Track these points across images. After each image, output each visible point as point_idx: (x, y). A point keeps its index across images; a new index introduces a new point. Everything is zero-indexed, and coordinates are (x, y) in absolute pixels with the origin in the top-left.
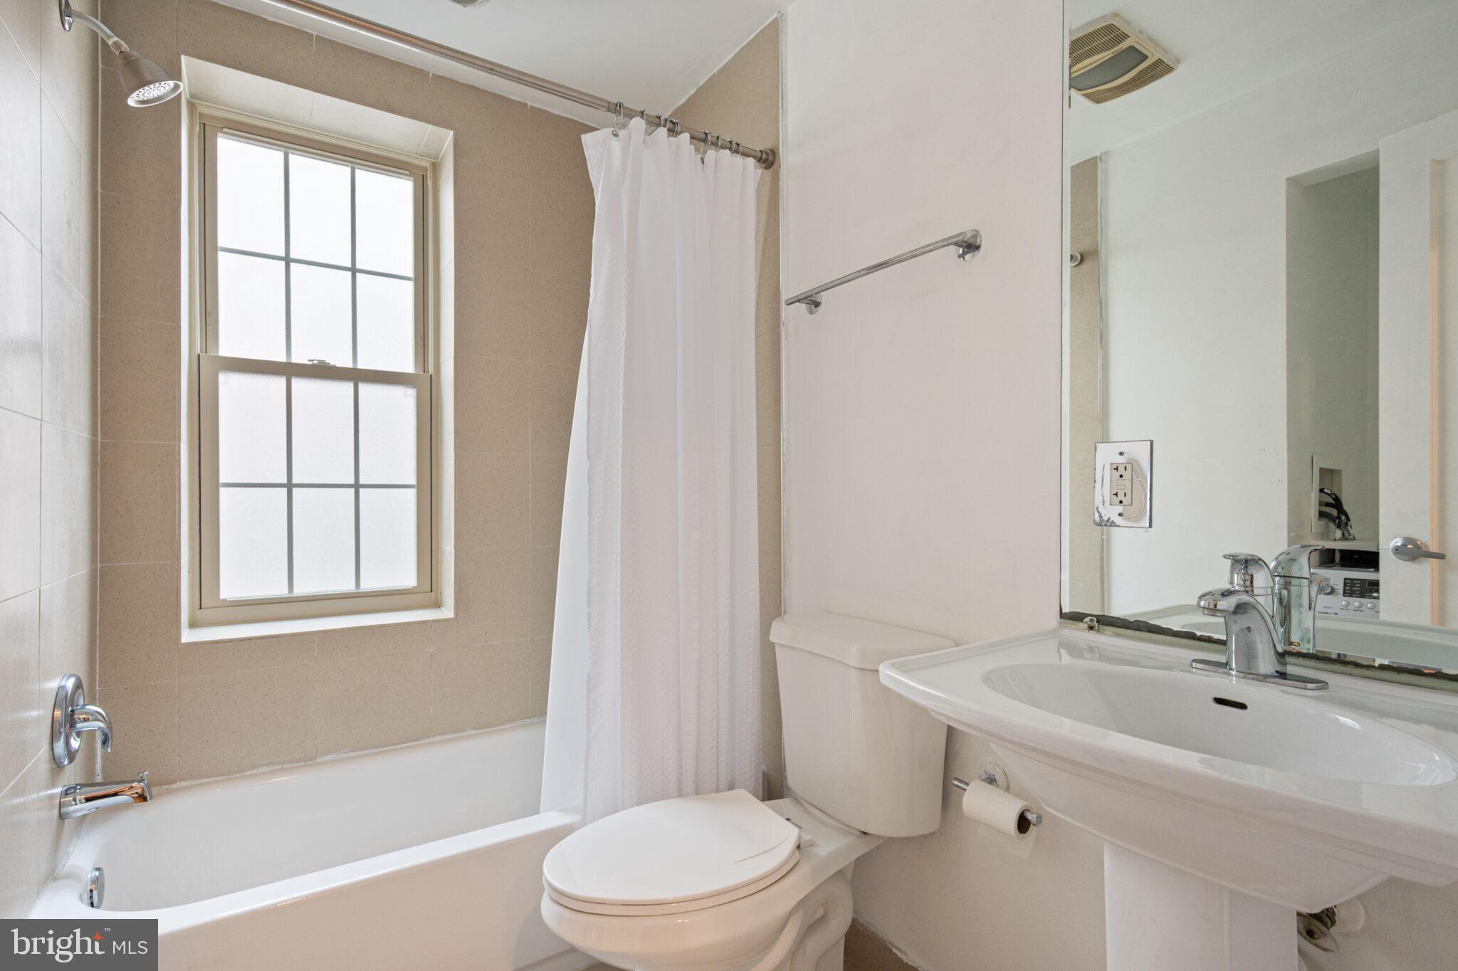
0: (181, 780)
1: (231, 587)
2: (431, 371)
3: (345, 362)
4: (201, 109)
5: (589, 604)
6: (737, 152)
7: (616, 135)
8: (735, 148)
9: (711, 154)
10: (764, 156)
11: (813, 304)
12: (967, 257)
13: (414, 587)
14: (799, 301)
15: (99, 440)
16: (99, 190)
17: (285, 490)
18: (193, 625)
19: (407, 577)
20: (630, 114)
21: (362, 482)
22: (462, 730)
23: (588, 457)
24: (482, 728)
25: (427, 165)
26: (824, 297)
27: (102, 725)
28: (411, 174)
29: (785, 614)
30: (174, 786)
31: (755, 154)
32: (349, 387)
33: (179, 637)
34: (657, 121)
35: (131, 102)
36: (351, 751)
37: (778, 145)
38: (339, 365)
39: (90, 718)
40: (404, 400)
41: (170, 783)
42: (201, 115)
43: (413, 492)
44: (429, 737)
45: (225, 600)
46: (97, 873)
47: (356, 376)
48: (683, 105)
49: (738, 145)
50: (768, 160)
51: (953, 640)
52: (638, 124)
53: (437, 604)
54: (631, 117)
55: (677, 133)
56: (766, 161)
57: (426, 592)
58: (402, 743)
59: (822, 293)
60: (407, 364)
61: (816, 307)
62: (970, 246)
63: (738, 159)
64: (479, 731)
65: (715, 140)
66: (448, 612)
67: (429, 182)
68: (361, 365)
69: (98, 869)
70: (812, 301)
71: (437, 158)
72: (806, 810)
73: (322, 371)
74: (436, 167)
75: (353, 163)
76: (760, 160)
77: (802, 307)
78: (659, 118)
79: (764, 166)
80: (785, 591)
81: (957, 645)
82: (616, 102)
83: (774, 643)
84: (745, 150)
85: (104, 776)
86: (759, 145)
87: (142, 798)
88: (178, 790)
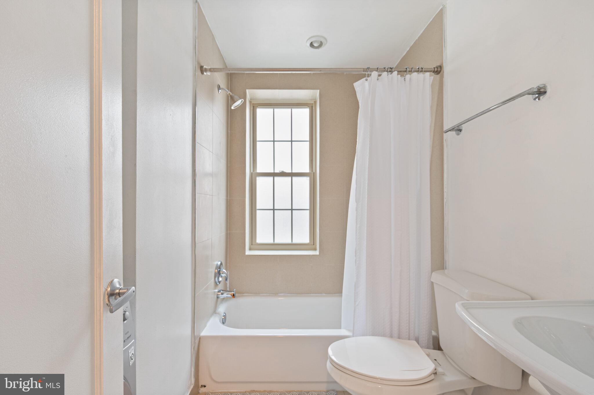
0: (246, 293)
1: (259, 240)
2: (314, 171)
3: (289, 171)
4: (253, 102)
5: (355, 256)
6: (422, 71)
7: (367, 80)
8: (421, 70)
9: (408, 77)
10: (436, 70)
11: (459, 131)
12: (541, 97)
13: (308, 243)
14: (450, 131)
15: (229, 198)
16: (229, 131)
17: (272, 211)
18: (250, 249)
19: (306, 240)
20: (372, 70)
21: (293, 208)
22: (321, 293)
23: (356, 202)
24: (327, 294)
25: (313, 102)
26: (464, 127)
27: (225, 275)
28: (308, 107)
29: (446, 269)
30: (244, 294)
31: (431, 70)
32: (290, 178)
33: (245, 253)
34: (384, 70)
35: (232, 108)
36: (288, 294)
37: (443, 63)
38: (287, 172)
39: (224, 273)
40: (306, 181)
41: (243, 294)
42: (253, 104)
43: (308, 211)
44: (311, 294)
45: (257, 243)
46: (224, 314)
47: (292, 175)
48: (405, 56)
49: (422, 68)
50: (438, 71)
51: (530, 296)
52: (375, 74)
53: (315, 249)
54: (372, 71)
55: (393, 72)
56: (437, 71)
57: (312, 245)
58: (302, 294)
59: (463, 125)
60: (307, 170)
61: (460, 131)
62: (541, 92)
63: (421, 75)
64: (327, 295)
65: (410, 70)
66: (317, 253)
67: (314, 108)
68: (293, 172)
69: (225, 313)
70: (458, 130)
71: (316, 99)
72: (446, 358)
73: (283, 174)
74: (315, 102)
75: (291, 107)
76: (434, 72)
77: (454, 133)
78: (385, 68)
79: (436, 73)
80: (446, 258)
81: (532, 299)
82: (366, 68)
83: (433, 282)
84: (426, 70)
85: (230, 289)
86: (433, 65)
87: (234, 296)
88: (244, 296)
